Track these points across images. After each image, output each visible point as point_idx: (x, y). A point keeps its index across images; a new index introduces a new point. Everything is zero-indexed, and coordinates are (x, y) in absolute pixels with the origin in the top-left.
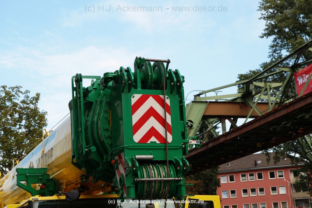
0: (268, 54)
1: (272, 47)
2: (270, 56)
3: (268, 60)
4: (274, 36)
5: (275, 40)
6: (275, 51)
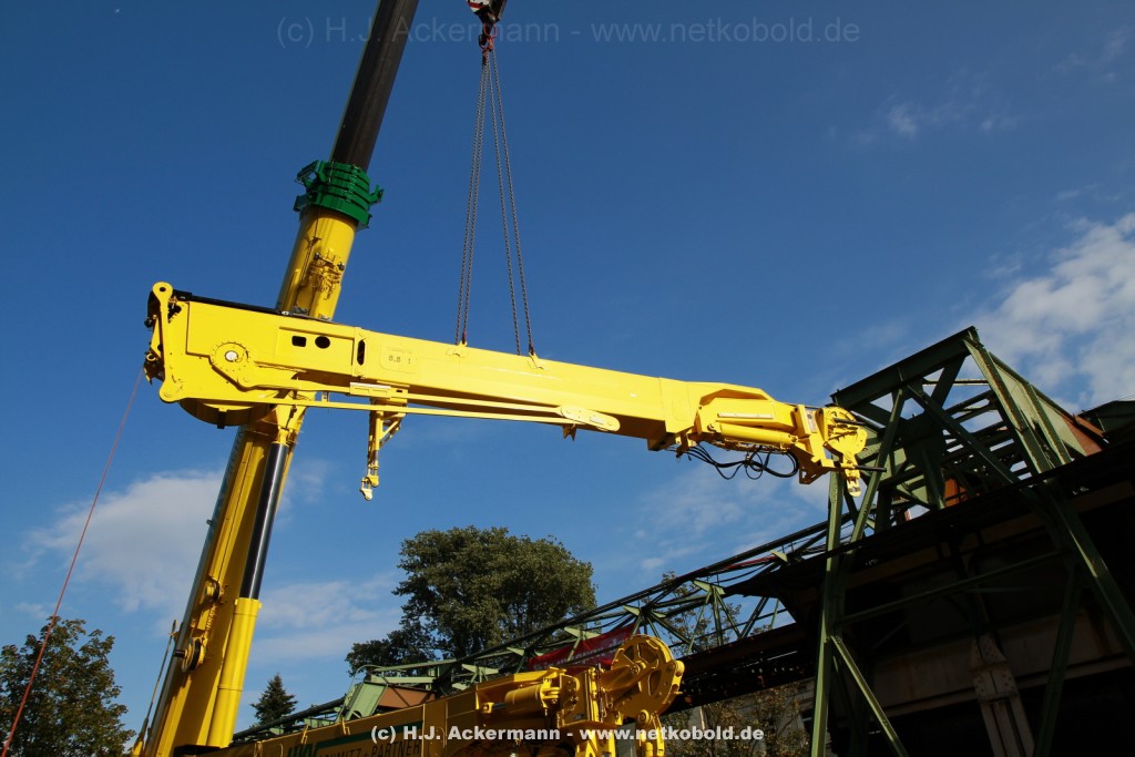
0: (400, 620)
1: (405, 609)
2: (403, 622)
3: (400, 628)
4: (413, 595)
5: (413, 600)
6: (410, 616)
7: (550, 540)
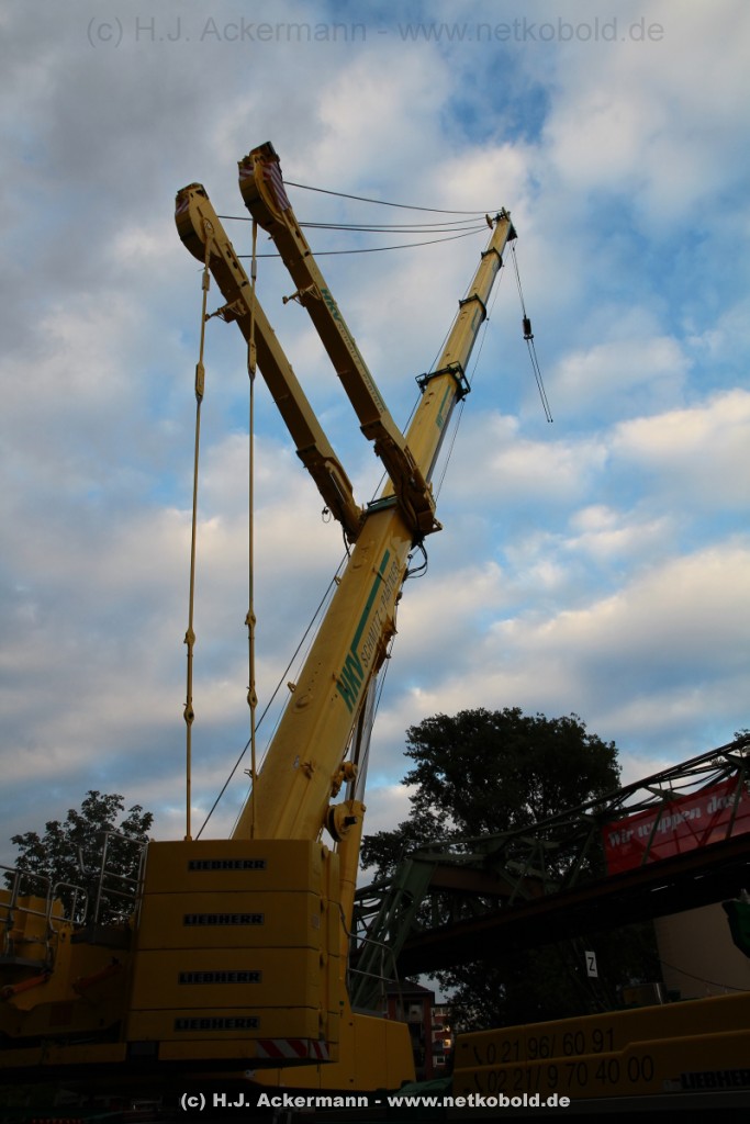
0: (410, 810)
1: (414, 800)
2: (412, 813)
3: (410, 819)
4: (420, 784)
5: (421, 791)
6: (420, 807)
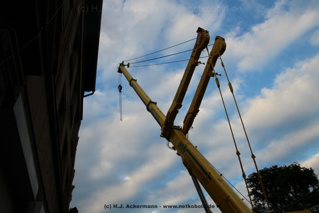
7: (295, 164)
